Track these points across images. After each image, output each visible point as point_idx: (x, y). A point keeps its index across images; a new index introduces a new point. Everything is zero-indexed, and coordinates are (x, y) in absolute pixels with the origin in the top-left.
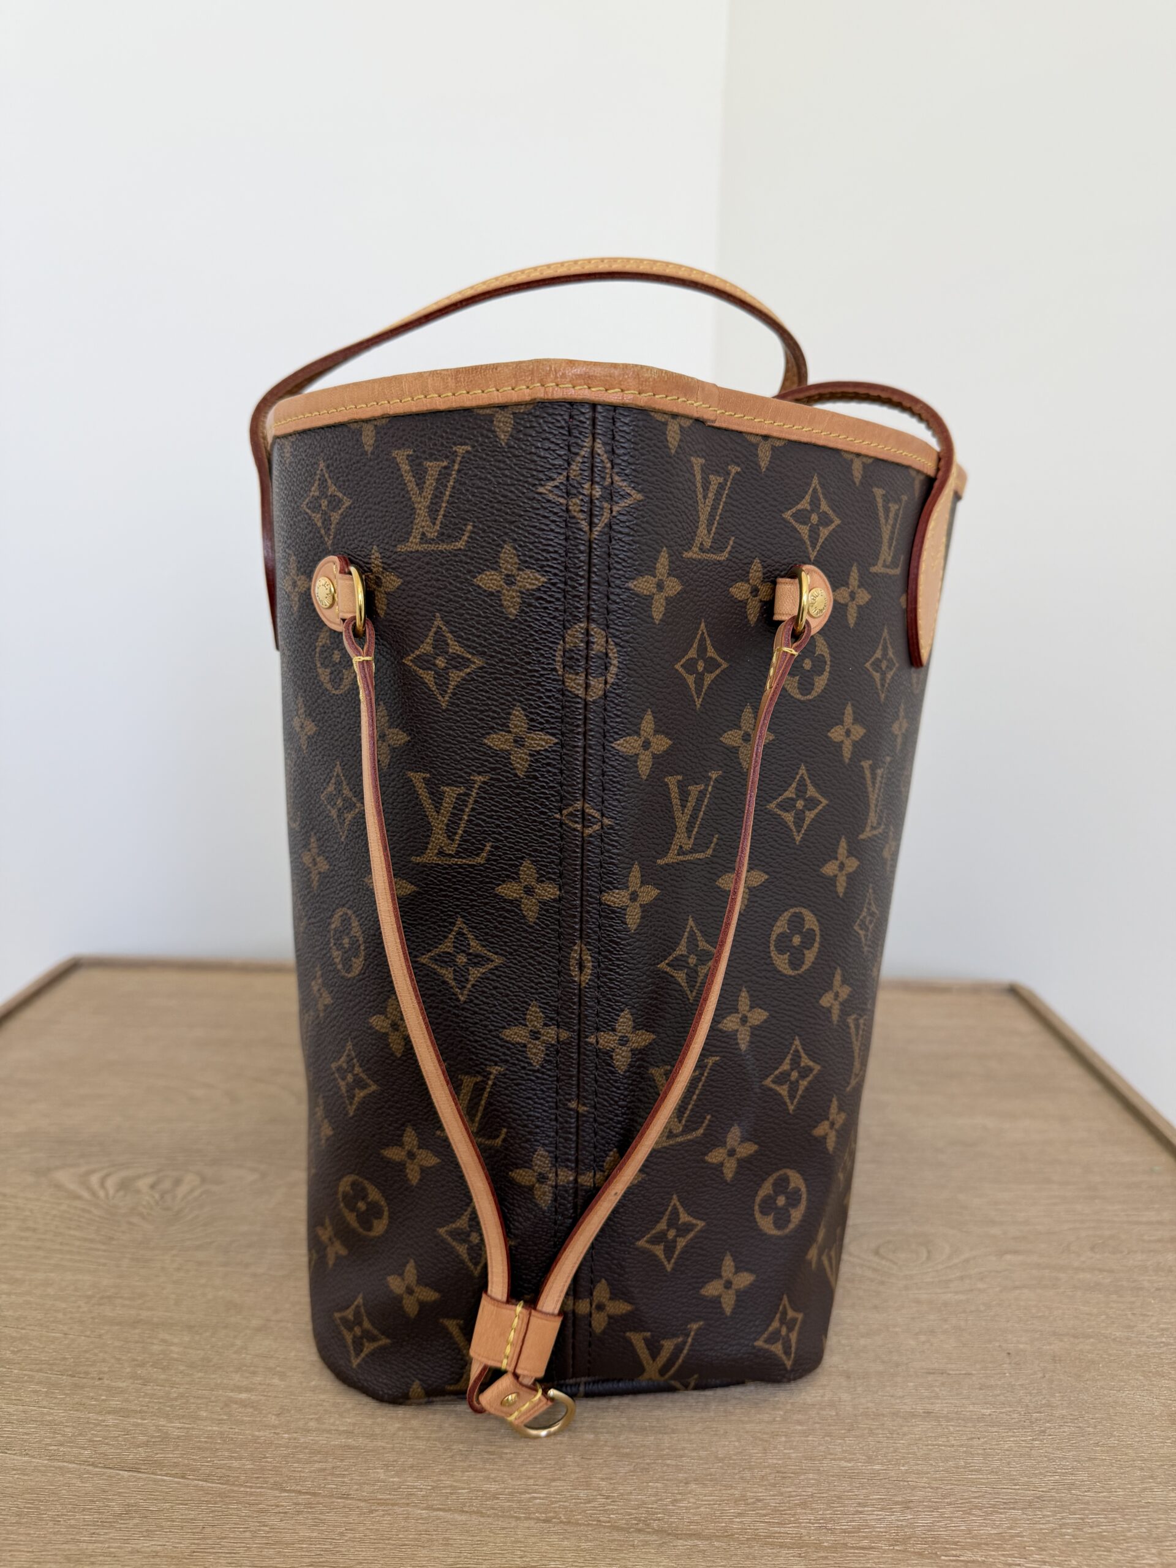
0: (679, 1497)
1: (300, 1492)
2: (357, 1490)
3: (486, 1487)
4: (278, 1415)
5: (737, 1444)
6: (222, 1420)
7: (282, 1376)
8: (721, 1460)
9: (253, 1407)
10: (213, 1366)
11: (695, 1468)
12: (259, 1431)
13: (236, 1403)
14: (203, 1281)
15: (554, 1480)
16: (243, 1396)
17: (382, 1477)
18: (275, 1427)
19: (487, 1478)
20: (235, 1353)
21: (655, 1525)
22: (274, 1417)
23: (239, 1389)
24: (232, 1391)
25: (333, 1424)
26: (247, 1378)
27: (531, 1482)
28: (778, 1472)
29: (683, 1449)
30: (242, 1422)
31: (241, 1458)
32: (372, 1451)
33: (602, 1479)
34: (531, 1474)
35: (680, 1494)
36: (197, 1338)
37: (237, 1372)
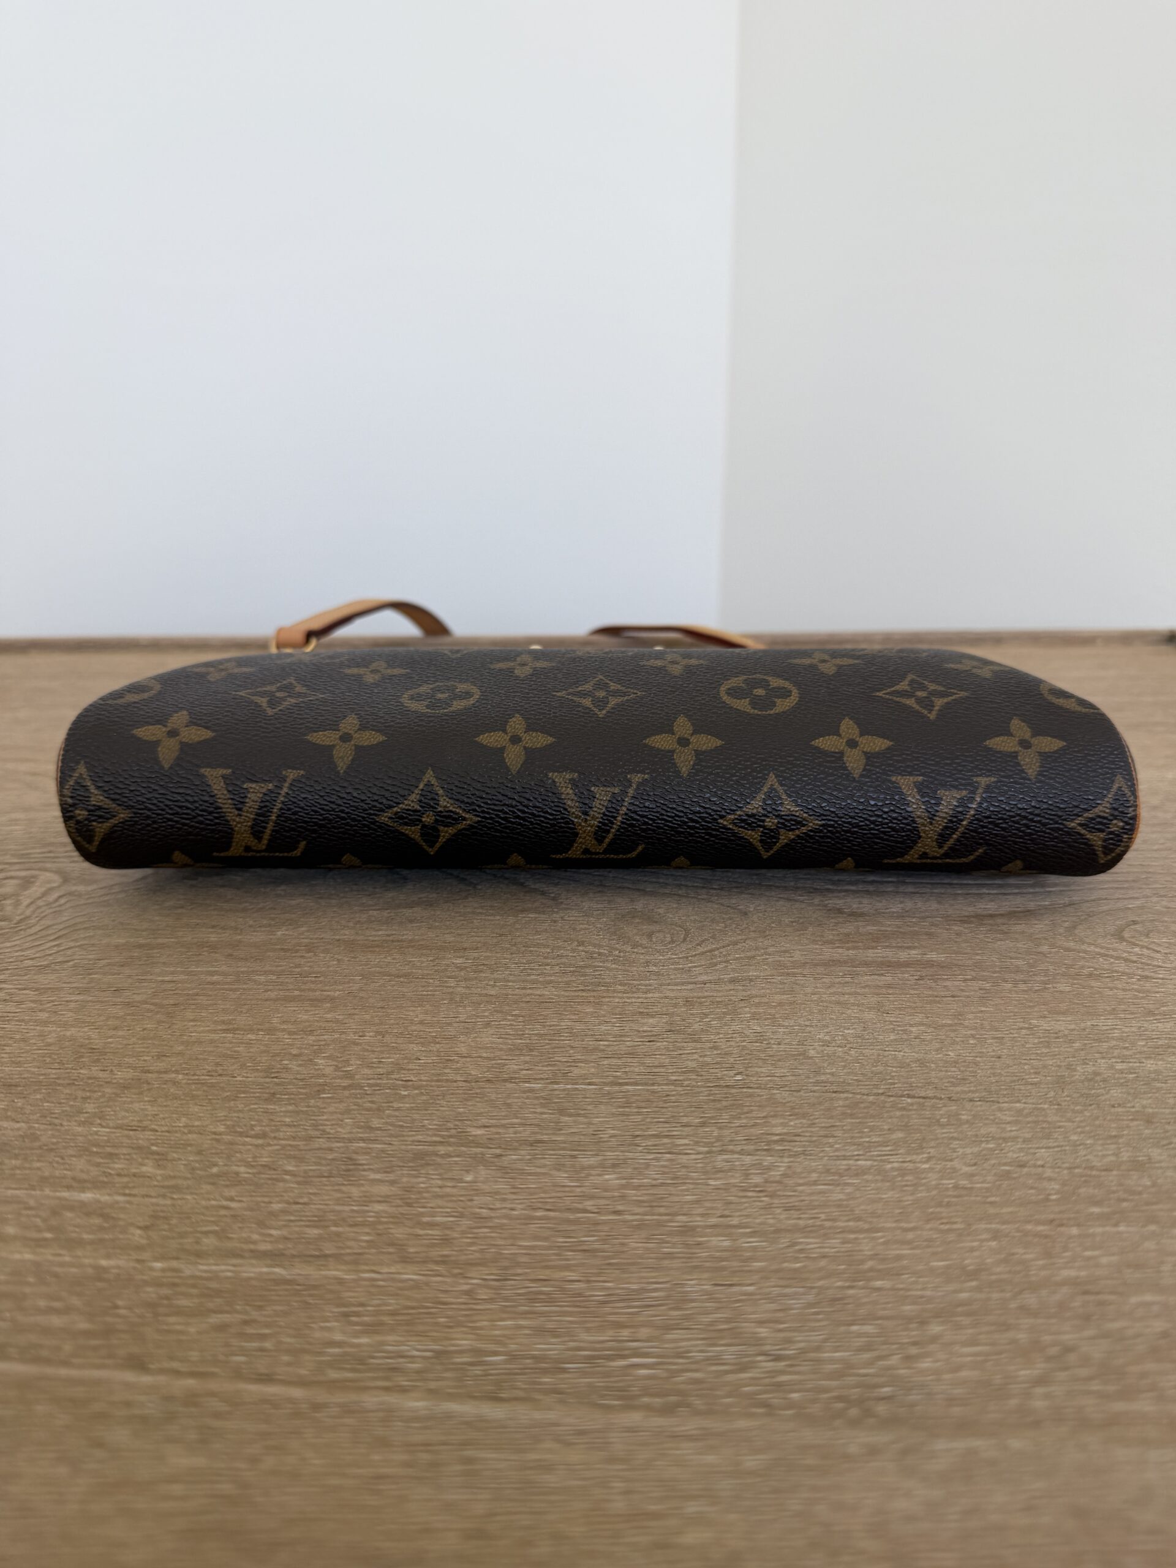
0: (914, 1351)
1: (177, 1373)
2: (289, 1364)
3: (541, 1347)
4: (146, 1228)
5: (994, 1244)
6: (46, 1239)
7: (161, 1159)
8: (974, 1274)
9: (102, 1215)
10: (40, 1148)
11: (928, 1293)
12: (108, 1257)
13: (71, 1208)
14: (44, 1016)
15: (668, 1328)
16: (87, 1196)
17: (338, 1337)
18: (140, 1248)
19: (540, 1331)
20: (81, 1124)
21: (881, 1409)
22: (138, 1232)
23: (81, 1184)
24: (69, 1188)
25: (248, 1241)
26: (98, 1165)
27: (625, 1333)
28: (1086, 1293)
29: (899, 1258)
30: (81, 1243)
31: (67, 1310)
32: (315, 1287)
33: (761, 1323)
34: (622, 1319)
35: (915, 1344)
36: (20, 1103)
37: (80, 1156)
